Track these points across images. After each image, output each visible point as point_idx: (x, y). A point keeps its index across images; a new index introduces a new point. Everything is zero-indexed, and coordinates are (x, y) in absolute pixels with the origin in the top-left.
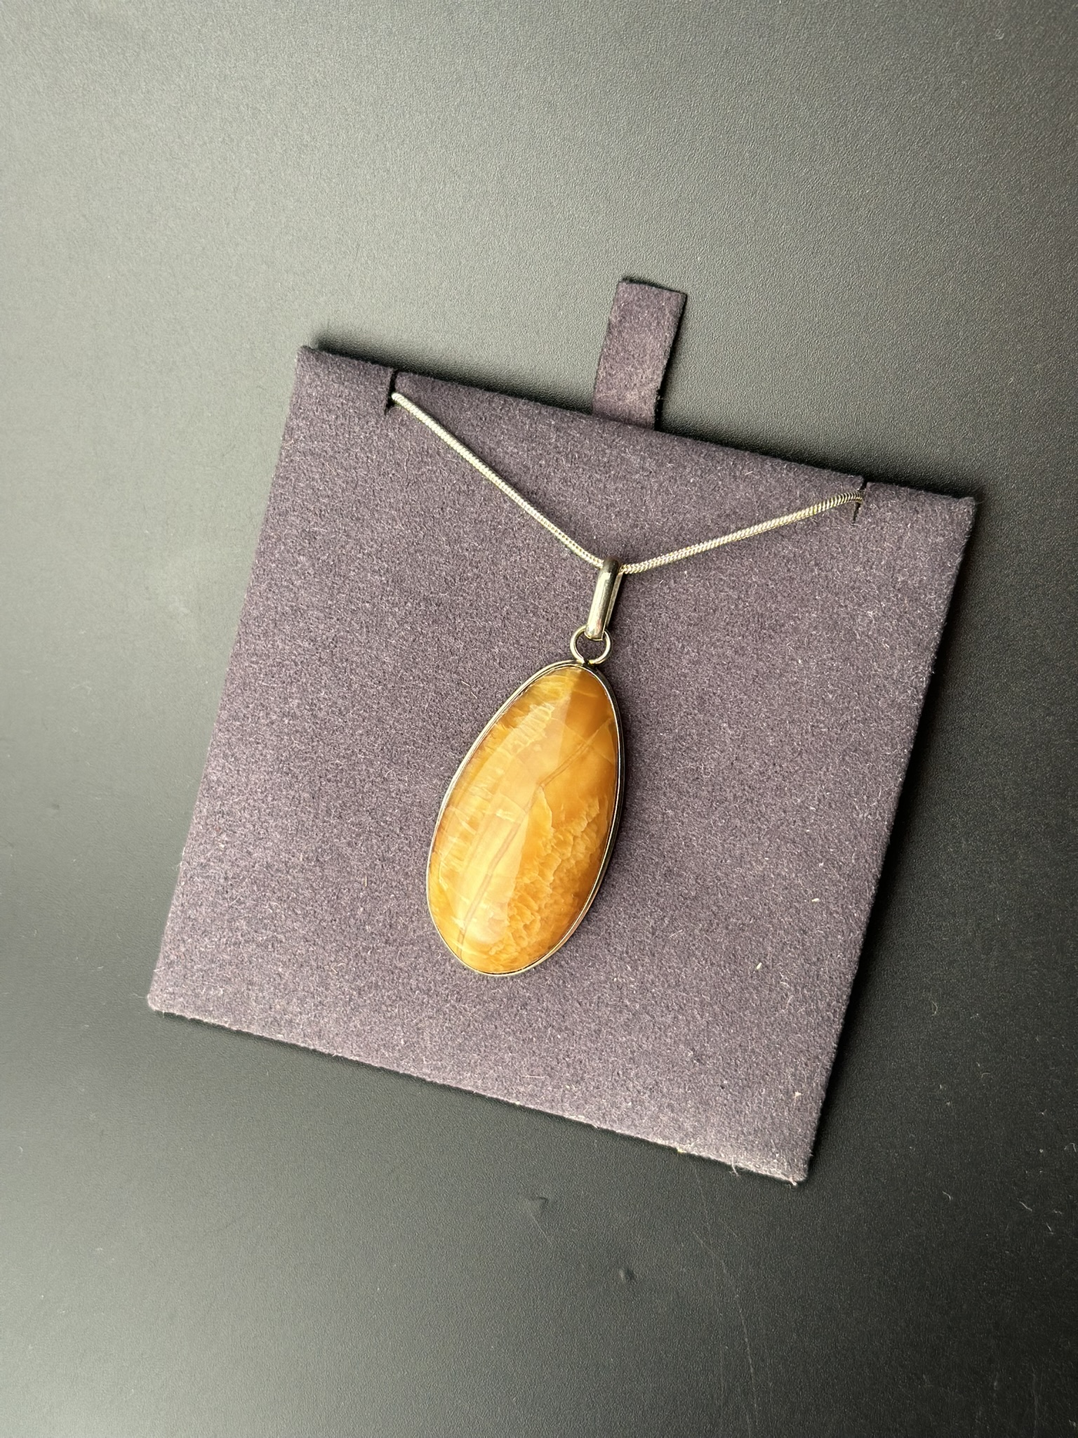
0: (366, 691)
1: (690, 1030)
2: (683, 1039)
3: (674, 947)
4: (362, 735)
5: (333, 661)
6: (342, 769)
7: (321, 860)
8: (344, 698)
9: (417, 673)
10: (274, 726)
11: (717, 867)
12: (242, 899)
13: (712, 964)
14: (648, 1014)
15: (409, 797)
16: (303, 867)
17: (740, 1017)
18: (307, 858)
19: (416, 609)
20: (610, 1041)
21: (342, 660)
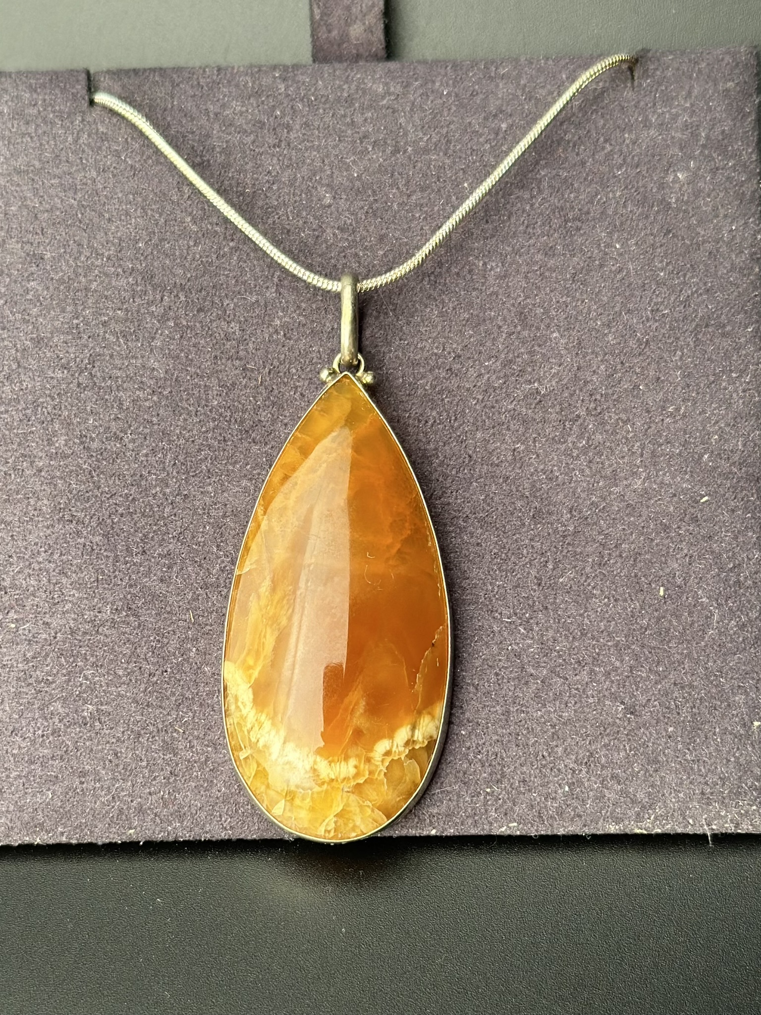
0: (140, 406)
1: (612, 682)
2: (606, 693)
3: (568, 592)
4: (147, 455)
5: (95, 383)
6: (133, 499)
7: (134, 606)
8: (116, 419)
9: (193, 370)
10: (43, 474)
11: (590, 491)
12: (49, 678)
13: (616, 600)
14: (559, 676)
15: (218, 508)
16: (113, 621)
17: (665, 650)
18: (117, 609)
19: (175, 303)
20: (523, 722)
21: (104, 379)
